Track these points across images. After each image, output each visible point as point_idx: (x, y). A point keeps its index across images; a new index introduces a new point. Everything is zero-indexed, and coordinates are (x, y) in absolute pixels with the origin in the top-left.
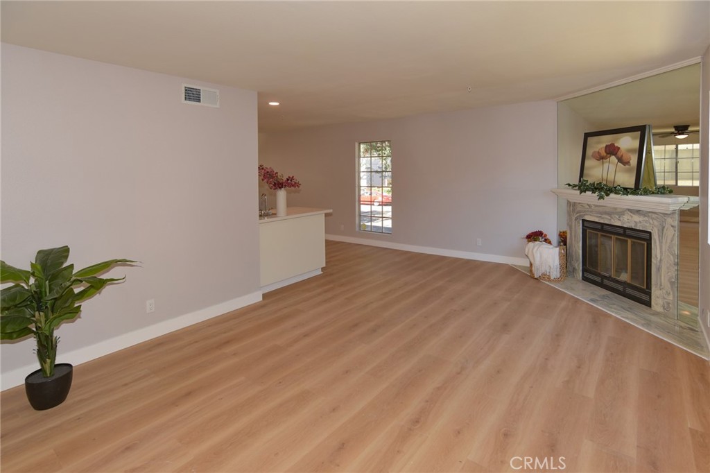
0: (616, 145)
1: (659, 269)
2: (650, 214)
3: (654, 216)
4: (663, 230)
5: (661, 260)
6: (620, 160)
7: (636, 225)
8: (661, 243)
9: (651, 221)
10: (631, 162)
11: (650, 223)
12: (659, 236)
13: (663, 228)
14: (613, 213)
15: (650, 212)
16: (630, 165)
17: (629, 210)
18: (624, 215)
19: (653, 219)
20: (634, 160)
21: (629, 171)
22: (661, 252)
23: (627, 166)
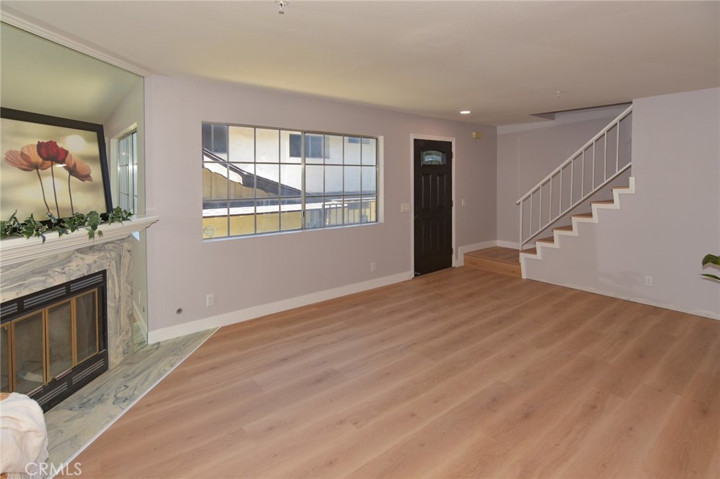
0: (60, 145)
1: (118, 311)
2: (106, 246)
3: (110, 246)
4: (120, 261)
5: (119, 298)
6: (72, 171)
7: (89, 270)
8: (118, 276)
9: (108, 255)
10: (91, 175)
11: (107, 258)
12: (117, 270)
13: (121, 256)
14: (51, 266)
15: (106, 243)
16: (91, 180)
17: (78, 250)
18: (70, 262)
19: (109, 251)
20: (96, 173)
21: (93, 188)
22: (120, 288)
23: (87, 182)
